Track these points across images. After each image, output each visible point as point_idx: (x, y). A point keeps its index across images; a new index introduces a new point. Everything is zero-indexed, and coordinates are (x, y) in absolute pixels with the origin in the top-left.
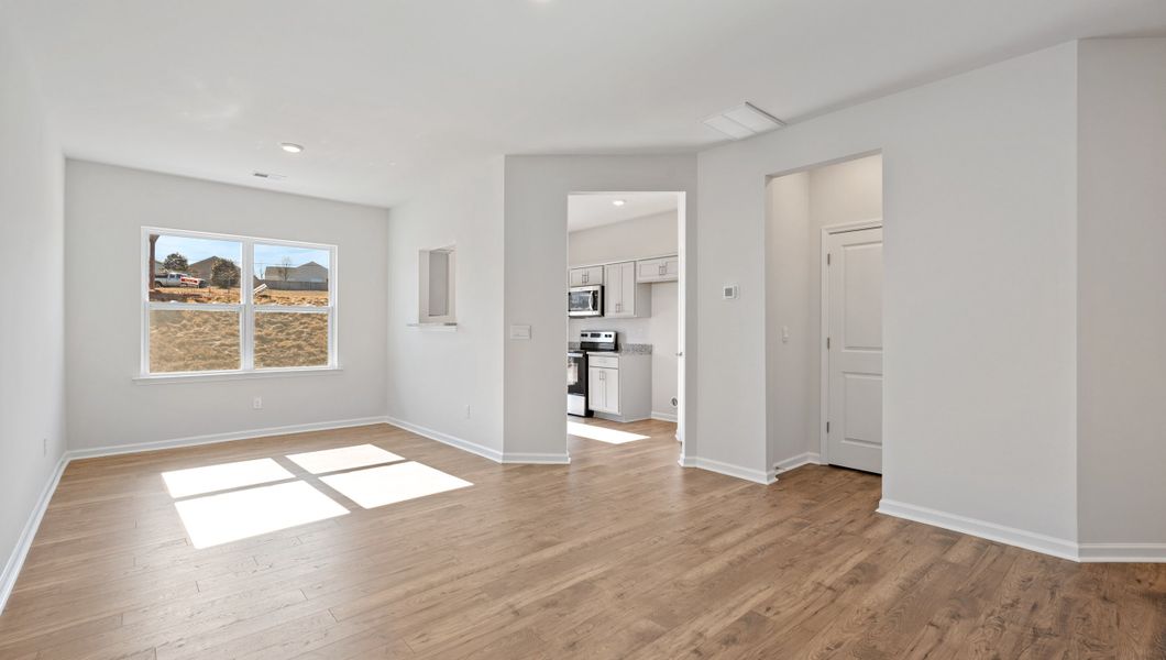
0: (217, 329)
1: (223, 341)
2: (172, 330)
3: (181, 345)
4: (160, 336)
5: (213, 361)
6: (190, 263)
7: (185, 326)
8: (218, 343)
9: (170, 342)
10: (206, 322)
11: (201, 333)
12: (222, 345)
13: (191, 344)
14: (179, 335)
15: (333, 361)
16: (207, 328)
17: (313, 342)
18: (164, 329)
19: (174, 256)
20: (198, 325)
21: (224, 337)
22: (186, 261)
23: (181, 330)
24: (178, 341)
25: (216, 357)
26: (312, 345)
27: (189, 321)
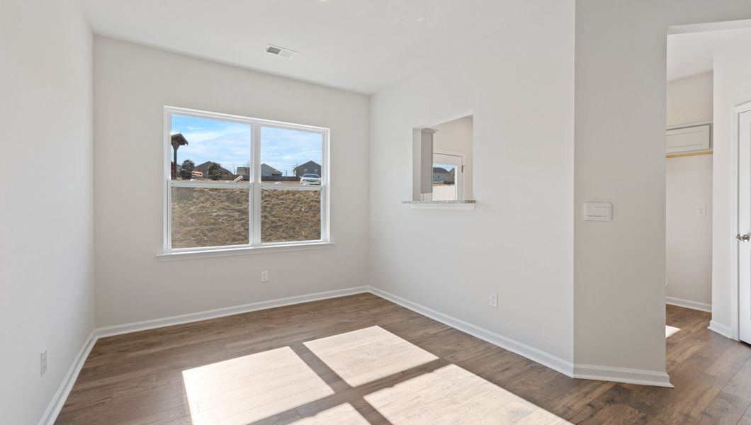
0: (214, 205)
1: (218, 213)
2: (187, 205)
3: (192, 216)
4: (180, 210)
5: (212, 226)
6: (196, 165)
7: (194, 203)
8: (215, 214)
9: (186, 214)
10: (207, 200)
11: (205, 208)
12: (217, 215)
13: (199, 215)
14: (192, 208)
15: (326, 235)
16: (208, 204)
17: (274, 213)
18: (183, 205)
19: (187, 161)
20: (203, 203)
21: (218, 210)
22: (193, 164)
23: (192, 206)
24: (190, 213)
25: (214, 224)
26: (273, 216)
27: (198, 199)
